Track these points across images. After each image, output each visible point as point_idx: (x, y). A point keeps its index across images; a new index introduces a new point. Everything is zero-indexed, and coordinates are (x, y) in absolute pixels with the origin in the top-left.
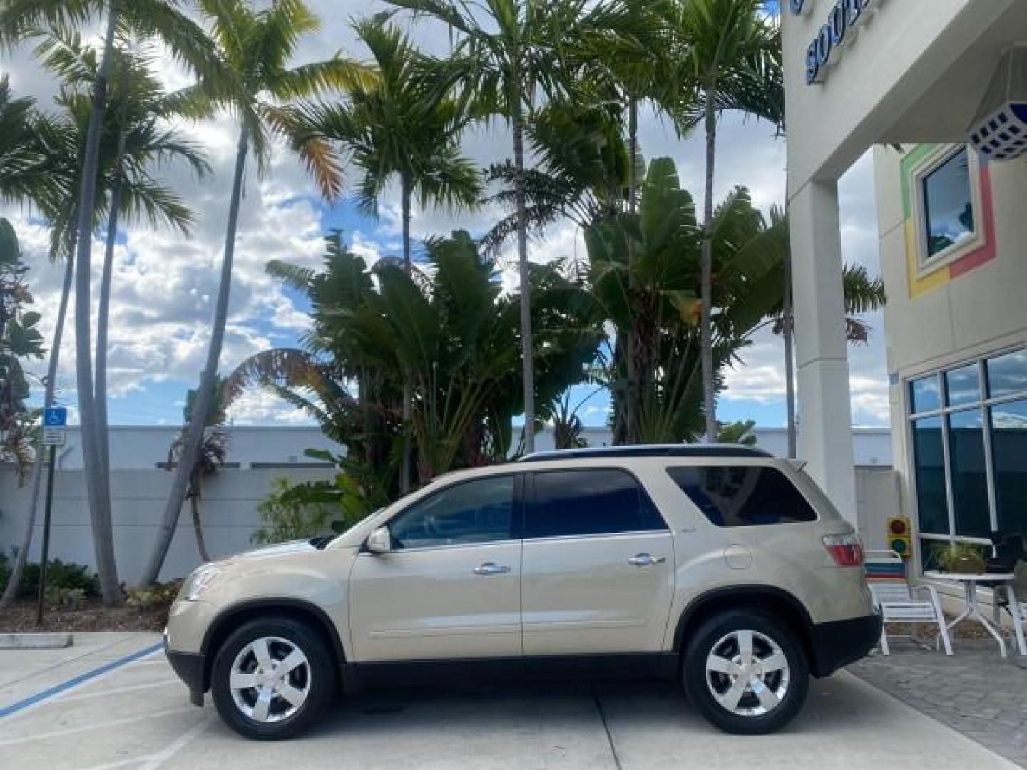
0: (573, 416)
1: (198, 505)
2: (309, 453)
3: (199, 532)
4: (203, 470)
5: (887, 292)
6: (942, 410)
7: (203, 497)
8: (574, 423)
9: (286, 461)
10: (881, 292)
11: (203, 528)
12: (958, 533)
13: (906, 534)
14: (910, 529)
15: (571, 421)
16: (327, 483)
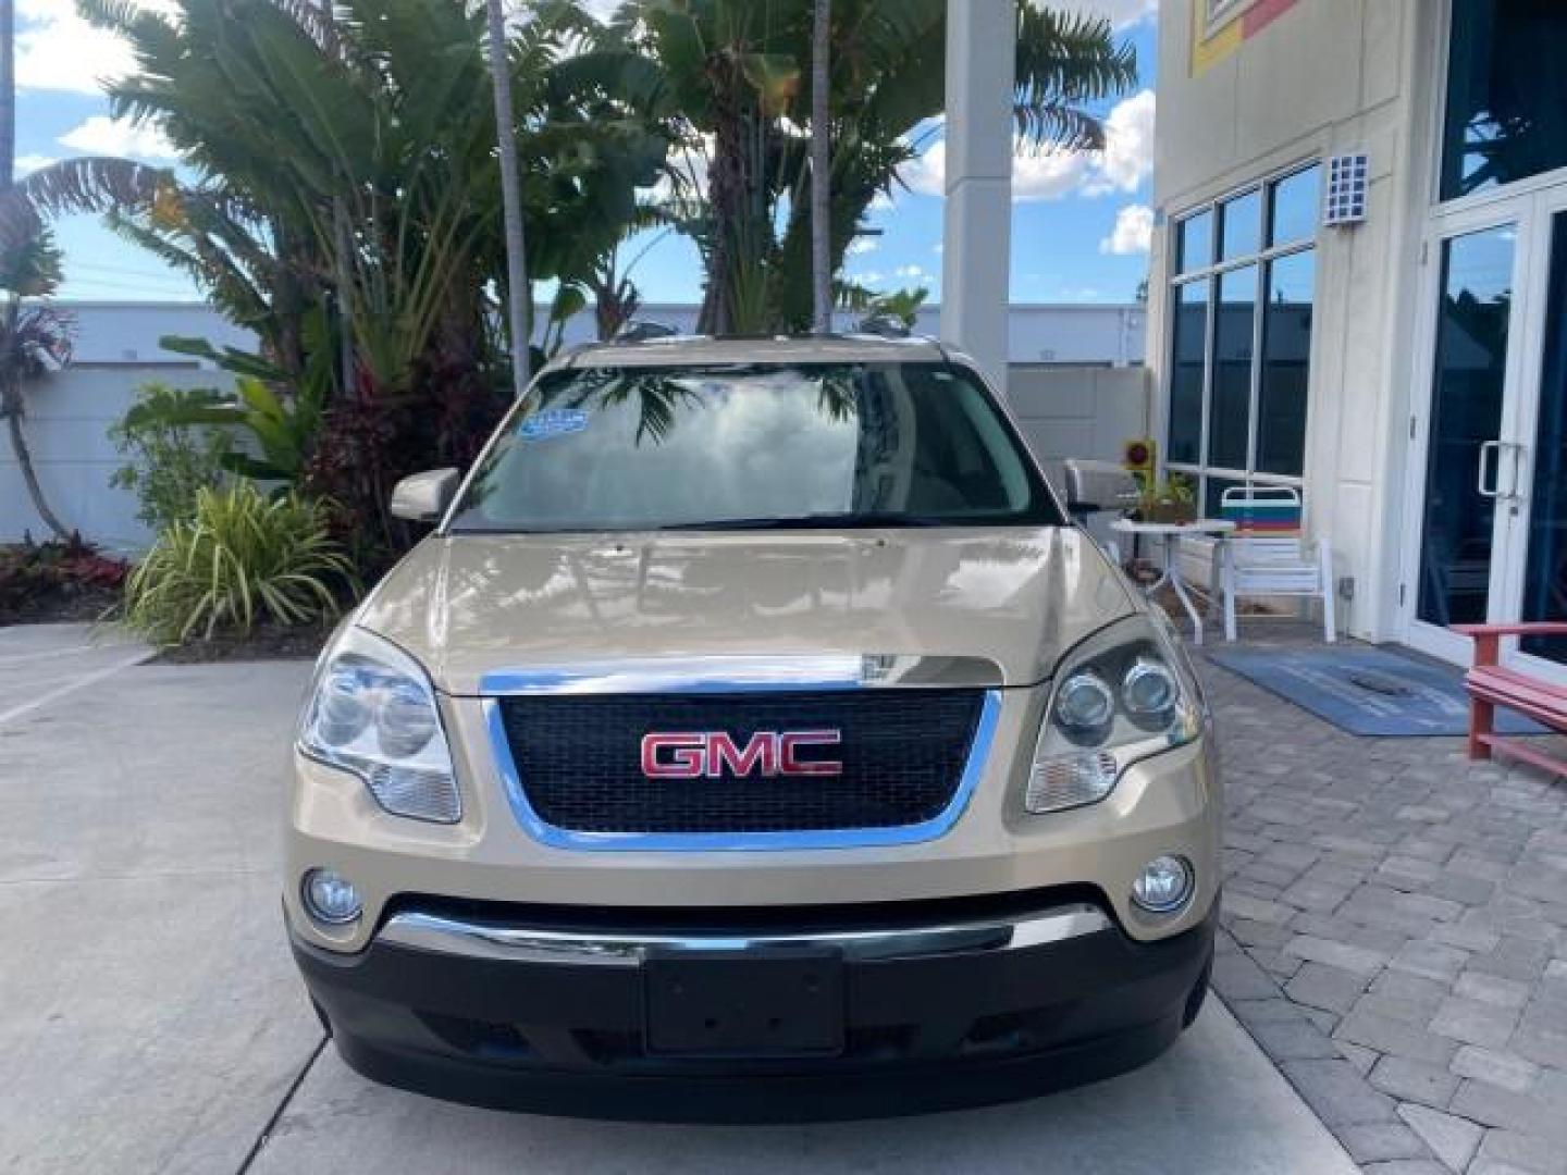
0: (625, 282)
1: (22, 430)
2: (167, 343)
3: (29, 472)
4: (21, 371)
5: (1139, 68)
6: (1210, 269)
7: (27, 414)
8: (627, 292)
9: (118, 358)
10: (1130, 66)
11: (35, 467)
12: (1210, 463)
13: (1148, 464)
14: (1154, 458)
15: (622, 289)
16: (216, 391)
